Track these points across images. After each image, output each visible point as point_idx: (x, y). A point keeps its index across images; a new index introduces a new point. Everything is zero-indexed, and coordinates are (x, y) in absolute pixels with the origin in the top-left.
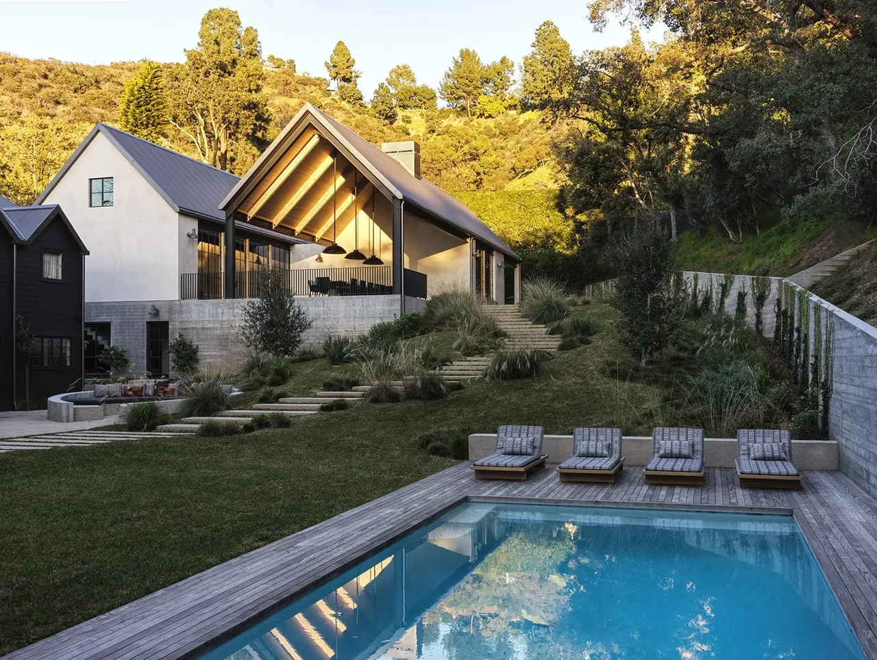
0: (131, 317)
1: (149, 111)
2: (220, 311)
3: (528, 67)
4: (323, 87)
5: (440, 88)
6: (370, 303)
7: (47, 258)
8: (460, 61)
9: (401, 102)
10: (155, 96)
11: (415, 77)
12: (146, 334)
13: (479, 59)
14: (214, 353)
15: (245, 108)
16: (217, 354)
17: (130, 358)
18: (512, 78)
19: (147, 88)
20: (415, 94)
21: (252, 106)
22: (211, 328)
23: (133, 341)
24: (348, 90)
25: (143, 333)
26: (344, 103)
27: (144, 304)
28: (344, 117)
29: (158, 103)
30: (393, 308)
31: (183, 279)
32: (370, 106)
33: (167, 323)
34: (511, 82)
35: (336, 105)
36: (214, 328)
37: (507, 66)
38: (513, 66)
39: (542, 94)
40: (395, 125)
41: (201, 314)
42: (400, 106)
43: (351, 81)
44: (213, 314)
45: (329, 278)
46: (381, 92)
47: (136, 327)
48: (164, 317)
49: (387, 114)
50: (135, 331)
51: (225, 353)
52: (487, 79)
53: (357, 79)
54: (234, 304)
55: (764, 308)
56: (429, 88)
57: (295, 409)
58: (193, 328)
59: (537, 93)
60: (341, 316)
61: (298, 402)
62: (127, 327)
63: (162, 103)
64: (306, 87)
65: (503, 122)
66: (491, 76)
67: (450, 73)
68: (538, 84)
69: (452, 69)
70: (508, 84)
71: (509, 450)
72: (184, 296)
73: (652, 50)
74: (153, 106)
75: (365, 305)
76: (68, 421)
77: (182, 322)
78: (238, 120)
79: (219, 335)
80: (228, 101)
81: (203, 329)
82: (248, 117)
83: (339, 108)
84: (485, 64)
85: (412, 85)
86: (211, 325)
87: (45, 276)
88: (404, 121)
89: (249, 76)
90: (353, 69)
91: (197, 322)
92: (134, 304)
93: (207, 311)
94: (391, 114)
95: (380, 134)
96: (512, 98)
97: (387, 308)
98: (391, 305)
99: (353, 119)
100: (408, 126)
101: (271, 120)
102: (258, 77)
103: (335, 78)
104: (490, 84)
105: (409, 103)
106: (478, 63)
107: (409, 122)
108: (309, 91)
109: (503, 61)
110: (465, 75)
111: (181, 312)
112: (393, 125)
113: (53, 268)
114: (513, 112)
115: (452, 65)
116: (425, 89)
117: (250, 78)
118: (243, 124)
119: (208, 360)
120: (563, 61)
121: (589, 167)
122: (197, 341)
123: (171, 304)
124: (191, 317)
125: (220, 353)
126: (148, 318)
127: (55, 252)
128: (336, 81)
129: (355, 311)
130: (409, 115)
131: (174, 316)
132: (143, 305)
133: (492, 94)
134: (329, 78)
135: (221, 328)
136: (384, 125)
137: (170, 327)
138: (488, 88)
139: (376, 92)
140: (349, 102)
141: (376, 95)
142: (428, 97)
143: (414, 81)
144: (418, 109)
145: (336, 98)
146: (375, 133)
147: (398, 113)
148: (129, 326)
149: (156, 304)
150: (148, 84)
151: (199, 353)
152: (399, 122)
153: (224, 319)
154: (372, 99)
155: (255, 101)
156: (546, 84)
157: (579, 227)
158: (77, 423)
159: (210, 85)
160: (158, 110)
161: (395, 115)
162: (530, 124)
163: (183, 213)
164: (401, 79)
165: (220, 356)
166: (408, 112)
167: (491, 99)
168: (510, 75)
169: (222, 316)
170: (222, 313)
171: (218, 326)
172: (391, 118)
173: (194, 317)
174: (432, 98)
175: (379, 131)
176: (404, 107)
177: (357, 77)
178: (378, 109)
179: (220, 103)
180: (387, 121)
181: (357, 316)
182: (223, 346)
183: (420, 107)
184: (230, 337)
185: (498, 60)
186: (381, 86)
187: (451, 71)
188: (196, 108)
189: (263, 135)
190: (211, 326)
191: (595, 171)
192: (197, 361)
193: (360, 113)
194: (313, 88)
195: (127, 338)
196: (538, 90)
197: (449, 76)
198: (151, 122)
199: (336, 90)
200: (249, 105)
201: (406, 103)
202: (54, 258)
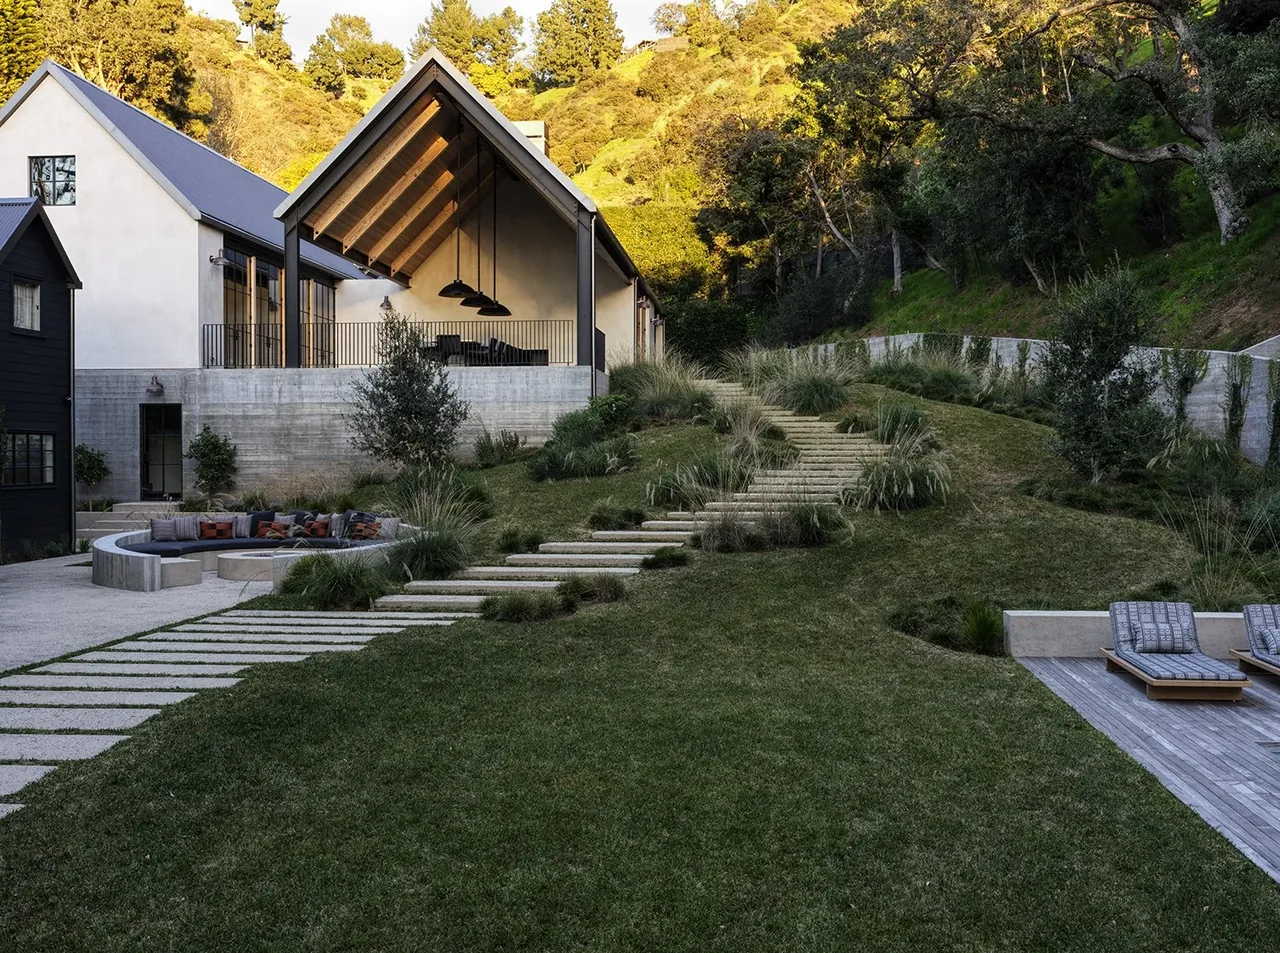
0: (111, 396)
1: (12, 51)
2: (275, 388)
3: (545, 25)
4: (231, 34)
5: (411, 49)
6: (541, 379)
7: (19, 293)
8: (442, 9)
9: (350, 66)
10: (22, 29)
11: (371, 29)
12: (139, 426)
13: (470, 8)
14: (265, 458)
15: (157, 58)
16: (272, 459)
17: (109, 466)
18: (520, 40)
19: (8, 14)
20: (372, 55)
21: (166, 55)
22: (257, 417)
23: (115, 437)
24: (271, 42)
25: (134, 423)
26: (263, 63)
27: (135, 373)
28: (267, 84)
29: (27, 41)
30: (578, 387)
31: (205, 332)
32: (301, 70)
33: (177, 408)
34: (519, 46)
35: (252, 64)
36: (265, 417)
37: (513, 22)
38: (521, 21)
39: (568, 66)
40: (342, 100)
41: (241, 393)
42: (349, 73)
43: (273, 30)
44: (263, 392)
45: (459, 337)
46: (322, 47)
47: (119, 413)
48: (172, 397)
49: (330, 83)
50: (119, 419)
51: (284, 458)
52: (484, 39)
53: (284, 26)
54: (300, 376)
55: (1189, 397)
56: (393, 47)
57: (587, 563)
58: (226, 417)
59: (562, 65)
60: (490, 399)
61: (575, 550)
62: (103, 414)
63: (33, 42)
64: (203, 33)
65: (510, 105)
66: (489, 36)
67: (426, 26)
68: (563, 50)
69: (430, 20)
70: (514, 48)
71: (1152, 644)
72: (207, 362)
73: (728, 11)
74: (19, 44)
75: (530, 383)
76: (153, 590)
77: (207, 406)
78: (147, 76)
79: (273, 429)
80: (131, 45)
81: (245, 417)
82: (162, 73)
83: (259, 70)
84: (480, 17)
85: (367, 41)
86: (259, 412)
87: (17, 324)
88: (355, 95)
89: (159, 8)
90: (277, 10)
91: (233, 405)
92: (114, 373)
93: (251, 387)
94: (336, 83)
95: (324, 114)
96: (521, 69)
97: (568, 386)
98: (574, 382)
99: (280, 87)
100: (362, 103)
101: (193, 79)
102: (174, 9)
103: (248, 22)
104: (487, 46)
105: (364, 68)
106: (469, 13)
107: (362, 97)
108: (209, 40)
109: (507, 13)
110: (450, 30)
111: (205, 389)
112: (339, 101)
113: (28, 311)
114: (521, 91)
115: (429, 14)
116: (387, 49)
117: (162, 11)
118: (155, 84)
119: (254, 471)
120: (599, 20)
121: (758, 176)
122: (235, 437)
123: (185, 377)
124: (223, 397)
125: (276, 458)
126: (143, 398)
127: (30, 283)
128: (249, 27)
129: (515, 391)
130: (363, 86)
131: (192, 396)
132: (133, 377)
133: (488, 62)
134: (239, 23)
135: (278, 417)
136: (328, 100)
137: (184, 413)
138: (484, 52)
139: (313, 48)
140: (272, 61)
141: (313, 53)
142: (393, 61)
143: (368, 34)
144: (376, 78)
145: (252, 53)
146: (318, 110)
147: (346, 82)
148: (107, 412)
149: (160, 374)
150: (9, 8)
151: (237, 458)
152: (347, 97)
153: (284, 401)
154: (307, 59)
155: (173, 47)
156: (574, 52)
157: (733, 264)
158: (175, 591)
159: (98, 16)
160: (26, 51)
161: (341, 84)
162: (552, 110)
163: (206, 222)
164: (349, 31)
165: (276, 463)
166: (361, 82)
167: (489, 69)
168: (516, 35)
169: (280, 397)
170: (280, 392)
171: (272, 412)
172: (336, 89)
173: (230, 398)
174: (398, 63)
175: (323, 108)
176: (356, 74)
177: (282, 22)
178: (317, 74)
179: (116, 47)
180: (331, 94)
181: (518, 399)
182: (283, 446)
183: (379, 76)
184: (293, 431)
185: (499, 12)
186: (321, 40)
187: (428, 23)
188: (72, 53)
189: (182, 103)
190: (259, 414)
191: (767, 182)
192: (234, 470)
193: (289, 80)
194: (215, 35)
195: (104, 432)
196: (563, 61)
197: (424, 31)
198: (16, 71)
199: (250, 40)
200: (164, 54)
201: (358, 67)
202: (27, 292)
